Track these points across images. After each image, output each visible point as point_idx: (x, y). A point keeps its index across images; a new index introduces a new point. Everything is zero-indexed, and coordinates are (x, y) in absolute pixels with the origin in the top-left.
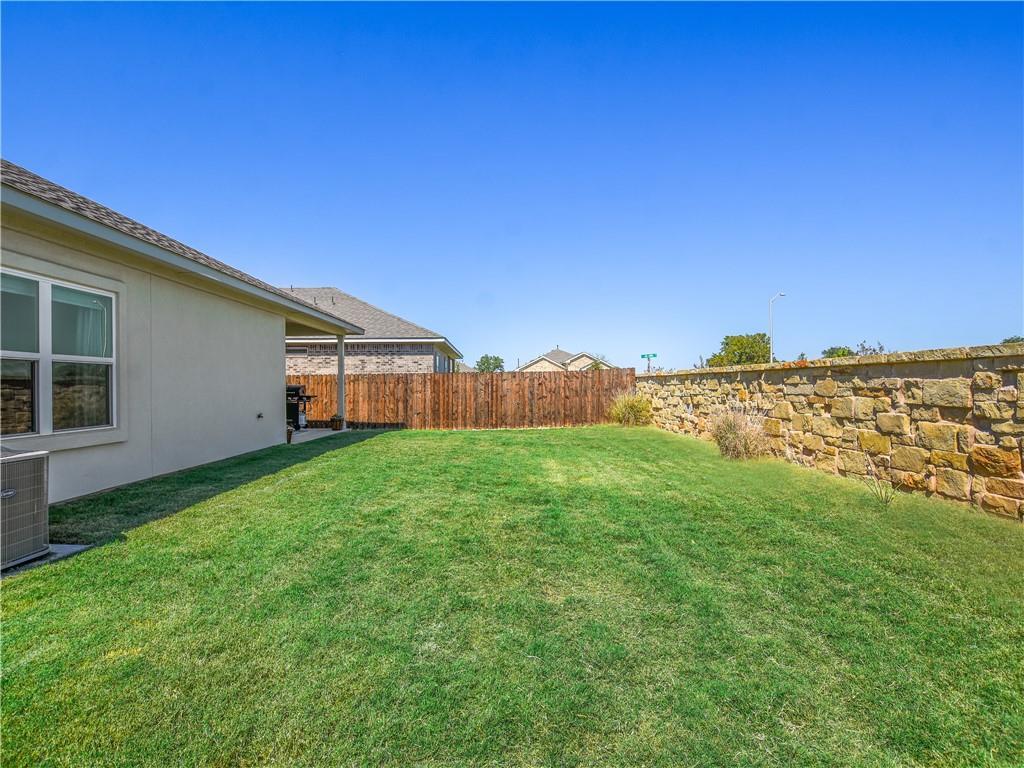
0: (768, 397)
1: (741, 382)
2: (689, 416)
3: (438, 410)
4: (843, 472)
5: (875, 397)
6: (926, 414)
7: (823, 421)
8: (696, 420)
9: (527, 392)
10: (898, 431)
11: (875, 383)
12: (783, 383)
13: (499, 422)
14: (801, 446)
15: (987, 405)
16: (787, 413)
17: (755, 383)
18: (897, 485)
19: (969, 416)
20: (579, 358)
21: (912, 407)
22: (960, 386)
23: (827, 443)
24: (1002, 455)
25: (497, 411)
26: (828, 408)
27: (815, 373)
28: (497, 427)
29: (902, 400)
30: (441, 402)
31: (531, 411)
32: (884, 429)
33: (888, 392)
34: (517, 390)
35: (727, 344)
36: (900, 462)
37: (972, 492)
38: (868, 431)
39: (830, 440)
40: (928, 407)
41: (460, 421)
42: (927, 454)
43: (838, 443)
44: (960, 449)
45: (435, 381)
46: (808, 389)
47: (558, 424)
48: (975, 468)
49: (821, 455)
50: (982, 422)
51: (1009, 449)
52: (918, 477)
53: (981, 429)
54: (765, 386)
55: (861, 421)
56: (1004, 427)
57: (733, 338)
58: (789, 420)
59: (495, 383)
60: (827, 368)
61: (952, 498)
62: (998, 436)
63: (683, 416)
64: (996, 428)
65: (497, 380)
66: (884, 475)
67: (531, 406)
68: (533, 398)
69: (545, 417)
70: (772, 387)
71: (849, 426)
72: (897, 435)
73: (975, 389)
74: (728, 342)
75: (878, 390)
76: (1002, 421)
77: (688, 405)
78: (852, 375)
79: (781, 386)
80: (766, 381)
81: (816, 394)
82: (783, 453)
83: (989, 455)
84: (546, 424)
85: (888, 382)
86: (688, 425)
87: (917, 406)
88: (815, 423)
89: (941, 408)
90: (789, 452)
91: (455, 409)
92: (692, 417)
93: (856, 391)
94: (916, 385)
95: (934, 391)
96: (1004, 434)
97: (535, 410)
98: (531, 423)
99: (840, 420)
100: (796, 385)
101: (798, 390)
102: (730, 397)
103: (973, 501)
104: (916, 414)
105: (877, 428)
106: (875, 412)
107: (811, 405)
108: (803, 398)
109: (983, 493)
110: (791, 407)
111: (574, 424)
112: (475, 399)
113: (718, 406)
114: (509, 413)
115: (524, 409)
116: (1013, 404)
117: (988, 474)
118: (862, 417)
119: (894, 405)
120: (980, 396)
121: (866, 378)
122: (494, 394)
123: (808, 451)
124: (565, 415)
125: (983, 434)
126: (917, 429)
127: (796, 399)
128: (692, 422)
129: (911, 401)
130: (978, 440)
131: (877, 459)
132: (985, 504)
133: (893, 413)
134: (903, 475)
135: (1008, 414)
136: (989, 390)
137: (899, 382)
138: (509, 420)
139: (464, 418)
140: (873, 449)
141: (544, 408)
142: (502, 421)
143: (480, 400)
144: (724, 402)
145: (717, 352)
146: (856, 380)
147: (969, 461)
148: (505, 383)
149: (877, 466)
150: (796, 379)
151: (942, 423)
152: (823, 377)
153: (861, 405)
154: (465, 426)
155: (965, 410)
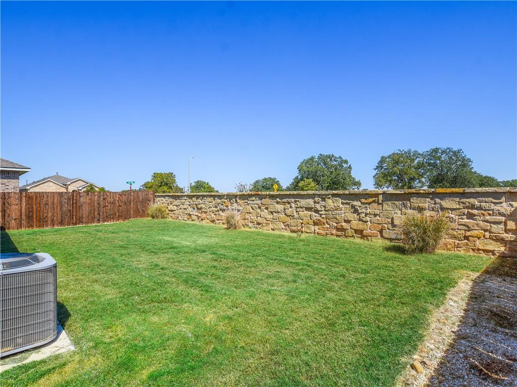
0: (240, 205)
1: (226, 199)
2: (195, 213)
3: (32, 216)
4: (273, 230)
5: (284, 205)
6: (301, 210)
7: (265, 213)
8: (199, 215)
9: (96, 204)
10: (292, 215)
11: (285, 200)
12: (248, 200)
13: (78, 221)
14: (256, 222)
15: (318, 206)
16: (250, 211)
17: (234, 200)
18: (292, 231)
19: (313, 210)
20: (76, 181)
21: (297, 207)
22: (310, 202)
23: (267, 220)
24: (322, 220)
25: (76, 215)
26: (267, 208)
27: (262, 197)
28: (76, 225)
29: (293, 205)
30: (35, 211)
31: (99, 214)
32: (288, 215)
33: (289, 203)
34: (90, 202)
35: (155, 177)
36: (293, 224)
37: (315, 230)
38: (282, 216)
39: (268, 219)
40: (301, 208)
41: (49, 222)
42: (301, 221)
43: (271, 220)
44: (311, 219)
45: (29, 198)
46: (259, 202)
47: (115, 221)
48: (315, 224)
49: (264, 225)
50: (317, 211)
51: (324, 218)
52: (299, 228)
53: (316, 213)
54: (238, 200)
55: (279, 212)
56: (323, 212)
57: (158, 174)
58: (250, 213)
59: (75, 198)
60: (267, 195)
61: (309, 233)
62: (321, 215)
63: (191, 213)
64: (320, 213)
65: (76, 197)
66: (288, 228)
67: (99, 211)
68: (99, 207)
69: (107, 217)
70: (242, 201)
71: (275, 214)
72: (292, 216)
73: (315, 202)
74: (155, 176)
75: (285, 203)
76: (322, 211)
77: (194, 209)
78: (277, 198)
79: (246, 201)
80: (239, 199)
81: (262, 204)
82: (248, 226)
83: (319, 220)
84: (108, 221)
85: (289, 200)
86: (194, 217)
87: (298, 207)
88: (262, 213)
89: (306, 208)
90: (250, 225)
91: (45, 215)
92: (197, 214)
93: (278, 203)
94: (298, 201)
95: (304, 203)
96: (323, 214)
97: (101, 214)
98: (99, 221)
99: (272, 213)
100: (253, 201)
101: (254, 202)
102: (220, 205)
103: (314, 233)
104: (298, 210)
105: (285, 214)
106: (285, 209)
107: (260, 208)
108: (256, 205)
109: (317, 230)
110: (251, 209)
111: (124, 220)
112: (60, 208)
113: (213, 208)
114: (84, 216)
115: (94, 213)
116: (324, 207)
117: (318, 225)
118: (280, 211)
119: (291, 207)
120: (316, 204)
121: (281, 199)
122: (74, 205)
123: (259, 224)
124: (119, 216)
125: (317, 215)
126: (298, 214)
127: (253, 205)
128: (197, 216)
129: (297, 206)
130: (316, 216)
131: (285, 224)
132: (318, 233)
133: (290, 209)
134: (294, 228)
135: (323, 209)
136: (318, 203)
137: (293, 200)
138: (84, 220)
139: (53, 221)
140: (284, 221)
141: (107, 212)
142: (80, 221)
143: (64, 209)
144: (216, 207)
145: (150, 180)
146: (278, 199)
147: (314, 222)
148: (82, 199)
149: (285, 226)
150: (254, 198)
151: (306, 212)
152: (265, 198)
153: (280, 207)
154: (53, 225)
155: (312, 208)
